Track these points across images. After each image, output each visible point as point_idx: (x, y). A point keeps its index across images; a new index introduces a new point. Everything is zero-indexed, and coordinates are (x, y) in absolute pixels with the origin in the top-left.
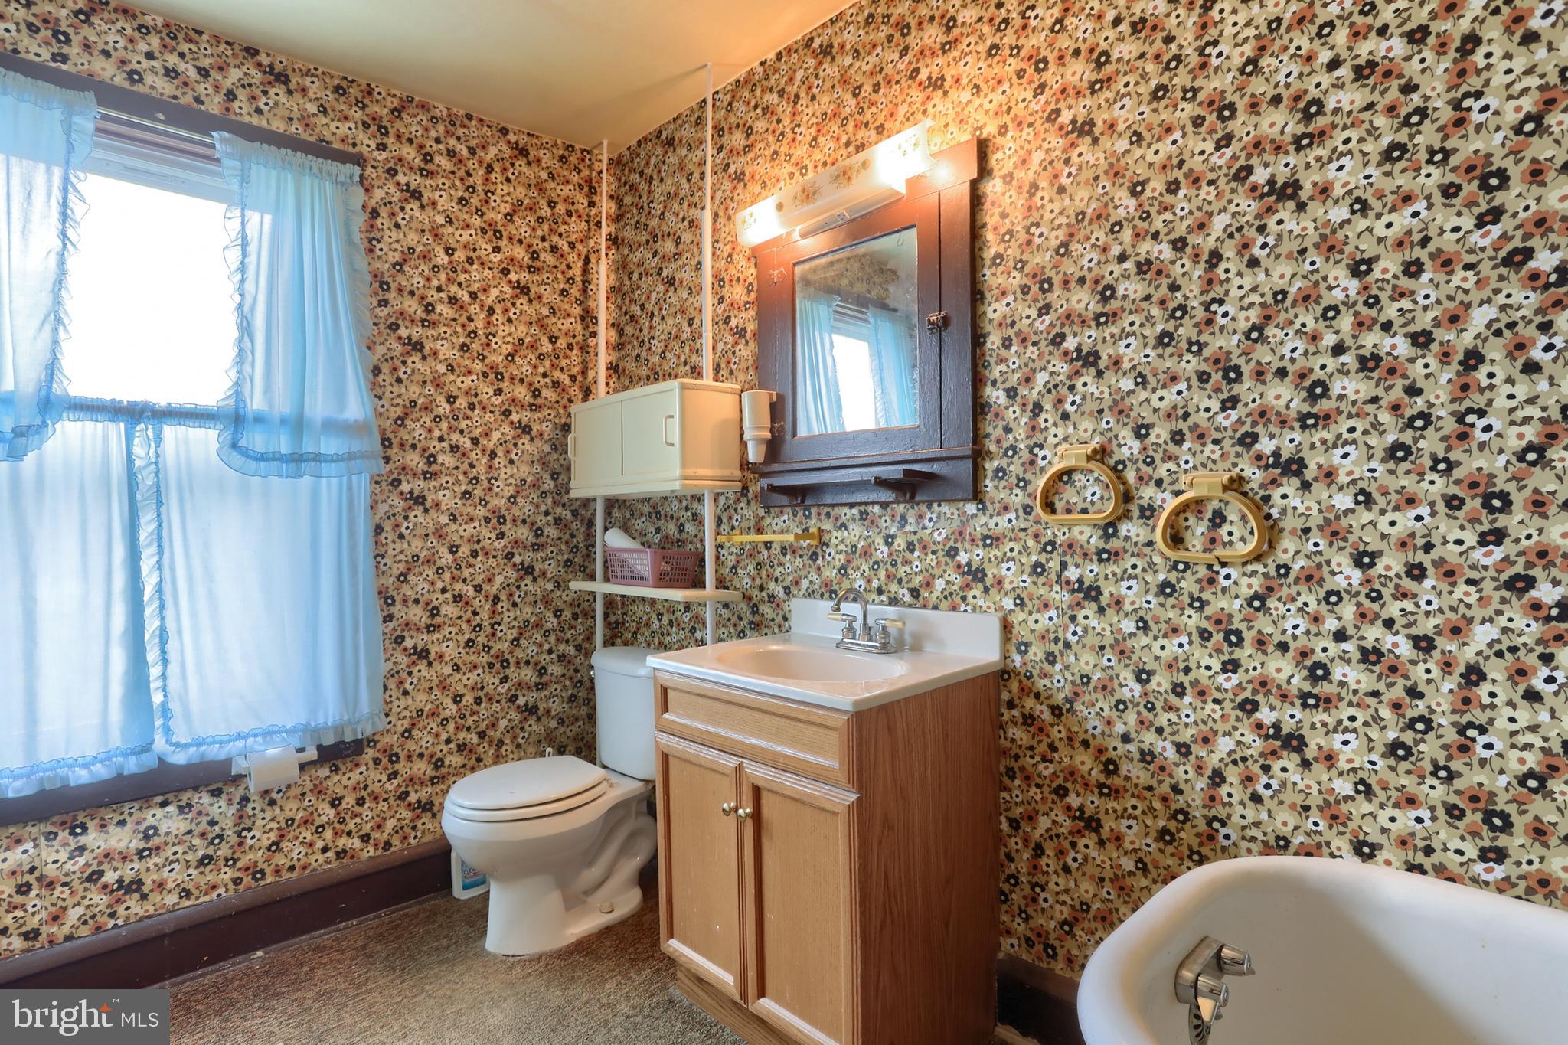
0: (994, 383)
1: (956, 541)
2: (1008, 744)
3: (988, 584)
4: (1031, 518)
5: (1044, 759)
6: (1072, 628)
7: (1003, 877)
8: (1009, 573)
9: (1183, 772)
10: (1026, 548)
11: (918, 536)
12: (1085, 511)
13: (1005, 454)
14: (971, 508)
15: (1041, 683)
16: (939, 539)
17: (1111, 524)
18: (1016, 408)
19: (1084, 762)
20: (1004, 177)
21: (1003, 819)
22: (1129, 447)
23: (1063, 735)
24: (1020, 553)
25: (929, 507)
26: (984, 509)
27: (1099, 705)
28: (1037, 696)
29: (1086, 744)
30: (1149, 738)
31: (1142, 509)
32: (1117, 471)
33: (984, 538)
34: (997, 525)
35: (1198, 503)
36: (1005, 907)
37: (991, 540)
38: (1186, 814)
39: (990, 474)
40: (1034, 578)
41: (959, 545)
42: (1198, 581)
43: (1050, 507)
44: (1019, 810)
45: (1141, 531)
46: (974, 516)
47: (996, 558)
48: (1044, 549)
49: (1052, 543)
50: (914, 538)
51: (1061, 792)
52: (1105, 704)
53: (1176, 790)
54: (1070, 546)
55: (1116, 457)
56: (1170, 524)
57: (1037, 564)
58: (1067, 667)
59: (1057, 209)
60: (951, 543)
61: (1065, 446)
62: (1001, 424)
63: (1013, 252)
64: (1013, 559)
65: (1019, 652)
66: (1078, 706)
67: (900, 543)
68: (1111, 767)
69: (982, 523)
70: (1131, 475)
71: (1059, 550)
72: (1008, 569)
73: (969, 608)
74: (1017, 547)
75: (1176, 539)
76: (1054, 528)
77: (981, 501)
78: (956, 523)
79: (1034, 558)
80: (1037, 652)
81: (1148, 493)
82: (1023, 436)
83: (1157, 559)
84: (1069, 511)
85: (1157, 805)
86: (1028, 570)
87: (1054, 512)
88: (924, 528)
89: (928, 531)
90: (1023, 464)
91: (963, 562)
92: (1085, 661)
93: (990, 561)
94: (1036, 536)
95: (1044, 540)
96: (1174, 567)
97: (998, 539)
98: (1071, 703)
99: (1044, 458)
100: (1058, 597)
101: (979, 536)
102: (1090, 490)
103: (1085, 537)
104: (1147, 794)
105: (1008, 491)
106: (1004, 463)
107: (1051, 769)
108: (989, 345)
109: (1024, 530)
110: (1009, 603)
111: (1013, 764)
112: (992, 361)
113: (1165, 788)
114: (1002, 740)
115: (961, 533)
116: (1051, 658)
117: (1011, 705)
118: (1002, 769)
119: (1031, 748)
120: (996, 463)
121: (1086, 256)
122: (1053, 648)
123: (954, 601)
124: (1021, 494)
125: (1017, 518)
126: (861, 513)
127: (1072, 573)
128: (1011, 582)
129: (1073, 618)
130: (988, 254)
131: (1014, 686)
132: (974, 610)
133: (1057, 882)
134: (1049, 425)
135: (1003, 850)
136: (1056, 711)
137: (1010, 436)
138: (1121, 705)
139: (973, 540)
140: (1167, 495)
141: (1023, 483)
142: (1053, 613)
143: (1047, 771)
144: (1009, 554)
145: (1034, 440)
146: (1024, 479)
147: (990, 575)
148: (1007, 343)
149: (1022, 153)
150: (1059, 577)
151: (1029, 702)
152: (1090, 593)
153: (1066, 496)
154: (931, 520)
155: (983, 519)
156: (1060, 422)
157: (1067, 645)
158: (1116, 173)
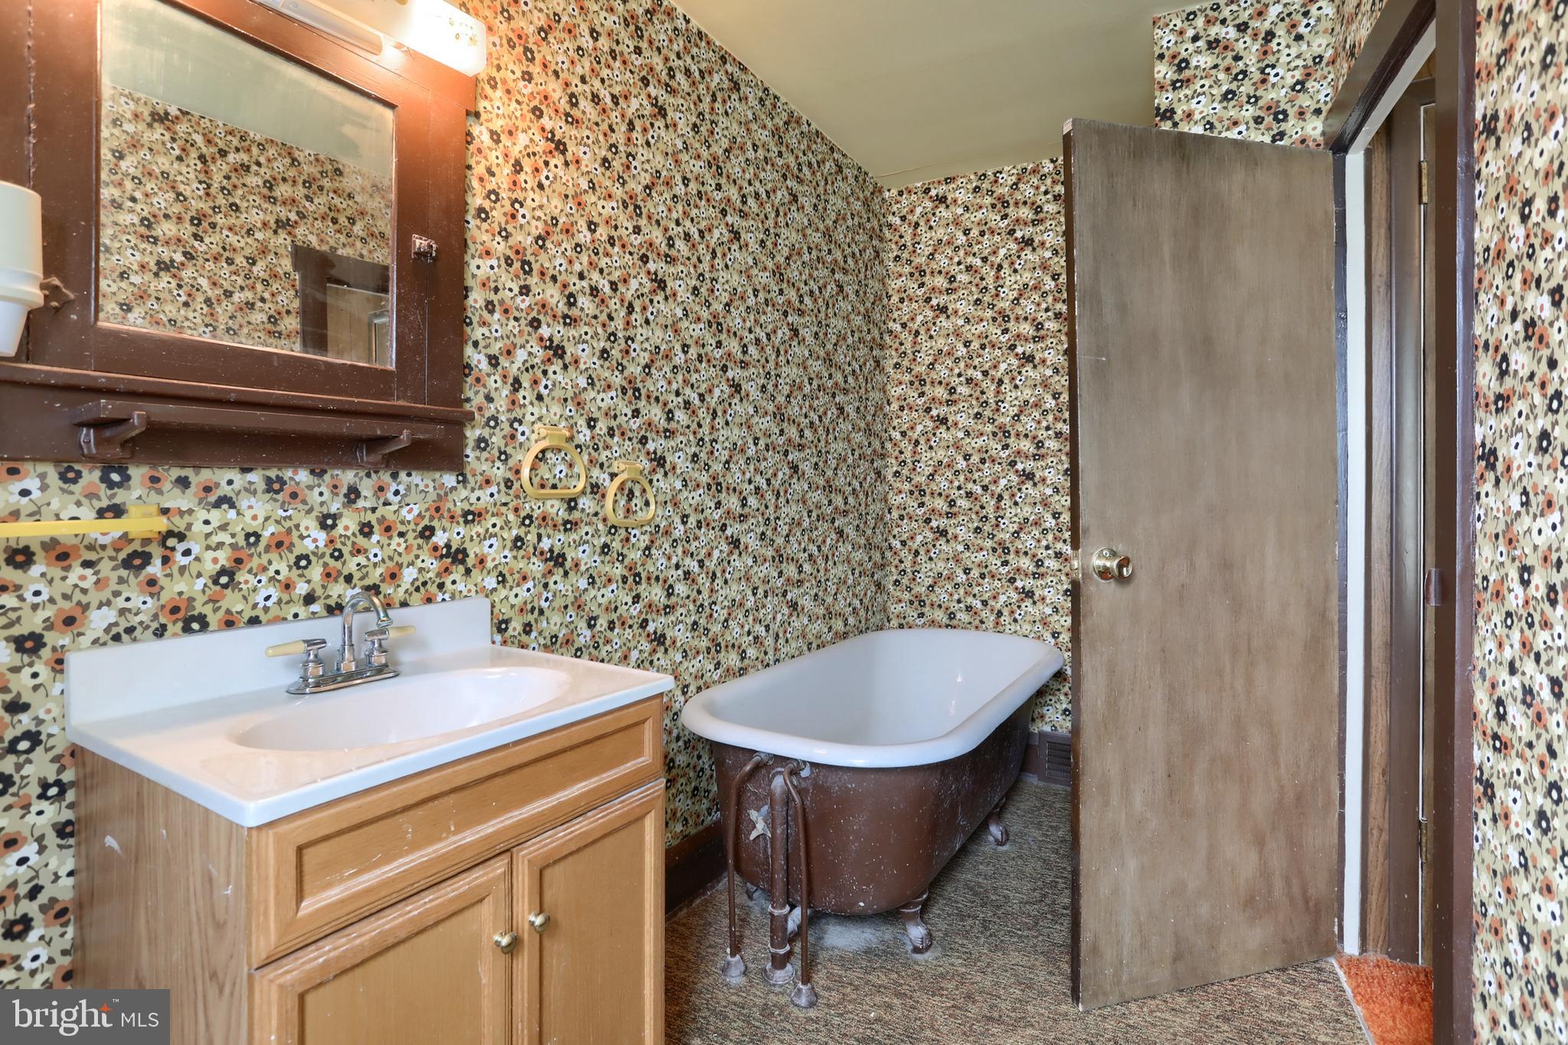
0: (475, 344)
1: (432, 518)
3: (470, 565)
4: (511, 492)
6: (545, 595)
8: (491, 551)
10: (507, 522)
11: (378, 513)
12: (554, 487)
13: (487, 424)
14: (449, 479)
16: (410, 517)
17: (574, 499)
18: (497, 377)
22: (583, 434)
24: (502, 528)
25: (395, 476)
26: (465, 482)
31: (594, 486)
32: (578, 453)
33: (466, 514)
34: (478, 499)
37: (471, 516)
39: (471, 443)
40: (515, 553)
41: (435, 523)
42: (621, 541)
45: (593, 505)
46: (454, 488)
47: (478, 536)
48: (523, 523)
49: (529, 517)
50: (372, 518)
54: (544, 519)
55: (576, 442)
57: (518, 538)
58: (541, 633)
60: (426, 522)
61: (540, 425)
62: (483, 391)
64: (495, 535)
67: (348, 523)
69: (461, 499)
70: (586, 458)
71: (535, 523)
72: (491, 546)
73: (447, 596)
74: (499, 522)
77: (462, 474)
78: (432, 496)
79: (514, 532)
81: (596, 474)
82: (504, 408)
83: (600, 526)
84: (543, 486)
86: (509, 544)
88: (386, 504)
89: (394, 507)
90: (504, 437)
91: (441, 544)
92: (555, 623)
93: (472, 539)
94: (516, 510)
95: (523, 514)
96: (610, 531)
97: (480, 515)
99: (523, 434)
100: (534, 568)
101: (459, 512)
102: (559, 465)
103: (554, 510)
105: (489, 464)
106: (486, 433)
108: (470, 301)
109: (505, 504)
110: (490, 582)
112: (475, 320)
115: (438, 509)
116: (528, 628)
120: (478, 432)
123: (427, 592)
124: (502, 468)
125: (499, 492)
126: (269, 481)
127: (546, 544)
128: (494, 560)
129: (546, 586)
130: (473, 202)
132: (453, 597)
134: (527, 402)
137: (492, 405)
139: (452, 517)
140: (606, 476)
141: (505, 456)
142: (530, 584)
144: (491, 530)
145: (514, 415)
146: (505, 453)
147: (472, 555)
148: (490, 308)
150: (535, 549)
152: (559, 560)
153: (540, 471)
154: (397, 493)
155: (464, 493)
156: (536, 402)
157: (541, 612)
158: (579, 204)
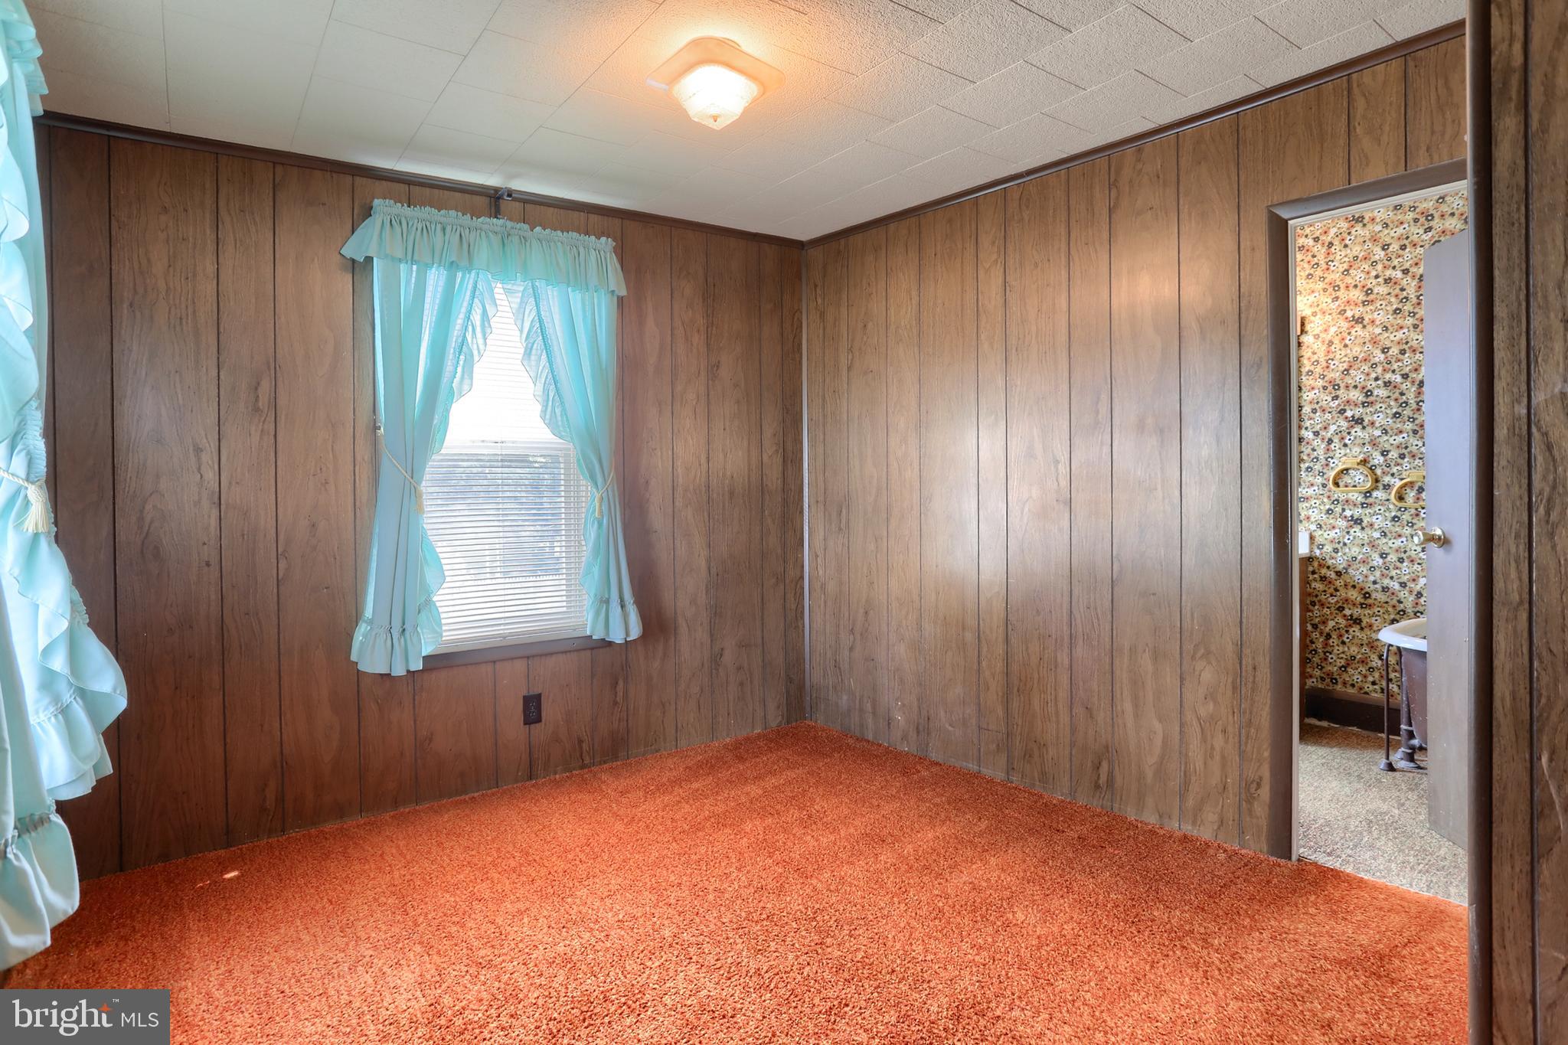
0: (1306, 428)
2: (1312, 590)
4: (1326, 489)
5: (1332, 595)
6: (1347, 537)
7: (1308, 651)
9: (1403, 594)
10: (1323, 502)
12: (1355, 486)
15: (1330, 562)
17: (1368, 492)
18: (1318, 440)
19: (1354, 595)
20: (1315, 336)
21: (1308, 625)
22: (1378, 459)
23: (1342, 584)
27: (1361, 569)
28: (1328, 567)
29: (1354, 587)
30: (1386, 582)
31: (1384, 486)
32: (1372, 469)
33: (1301, 498)
34: (1307, 492)
35: (1411, 484)
36: (1309, 665)
37: (1304, 499)
38: (1404, 611)
39: (1303, 469)
40: (1327, 516)
42: (1411, 515)
43: (1337, 484)
44: (1317, 619)
45: (1384, 495)
47: (1307, 507)
48: (1333, 503)
49: (1337, 500)
51: (1341, 609)
52: (1364, 569)
53: (1400, 602)
54: (1347, 501)
55: (1371, 464)
56: (1398, 492)
57: (1329, 509)
58: (1344, 554)
59: (1343, 354)
61: (1345, 458)
62: (1311, 447)
63: (1318, 370)
64: (1316, 508)
65: (1319, 548)
66: (1350, 571)
68: (1367, 595)
70: (1379, 472)
71: (1341, 503)
72: (1313, 512)
74: (1318, 501)
75: (1401, 498)
76: (1339, 494)
77: (1301, 481)
79: (1328, 507)
80: (1328, 548)
81: (1387, 479)
82: (1322, 453)
83: (1391, 506)
84: (1346, 486)
85: (1390, 609)
86: (1324, 512)
87: (1338, 486)
90: (1322, 465)
92: (1355, 551)
93: (1303, 509)
94: (1329, 497)
95: (1333, 499)
96: (1400, 509)
97: (1307, 498)
98: (1346, 569)
99: (1334, 463)
100: (1340, 524)
102: (1358, 477)
103: (1355, 497)
104: (1385, 605)
105: (1314, 477)
106: (1311, 464)
107: (1336, 599)
109: (1322, 494)
110: (1313, 527)
111: (1314, 599)
112: (1306, 419)
113: (1394, 602)
114: (1309, 589)
116: (1336, 551)
117: (1313, 573)
118: (1308, 602)
119: (1325, 591)
120: (1307, 465)
121: (1357, 376)
122: (1337, 546)
125: (1319, 489)
127: (1348, 513)
128: (1315, 518)
129: (1348, 533)
130: (1304, 370)
131: (1316, 564)
133: (1338, 649)
134: (1336, 448)
135: (1308, 639)
136: (1339, 574)
137: (1315, 453)
138: (1372, 569)
140: (1397, 480)
141: (1322, 474)
142: (1337, 531)
143: (1332, 600)
144: (1314, 505)
145: (1328, 455)
146: (1323, 472)
147: (1303, 515)
148: (1314, 411)
149: (1325, 326)
150: (1341, 515)
151: (1324, 571)
152: (1358, 521)
153: (1345, 480)
155: (1302, 489)
156: (1342, 448)
157: (1345, 544)
158: (1375, 342)
